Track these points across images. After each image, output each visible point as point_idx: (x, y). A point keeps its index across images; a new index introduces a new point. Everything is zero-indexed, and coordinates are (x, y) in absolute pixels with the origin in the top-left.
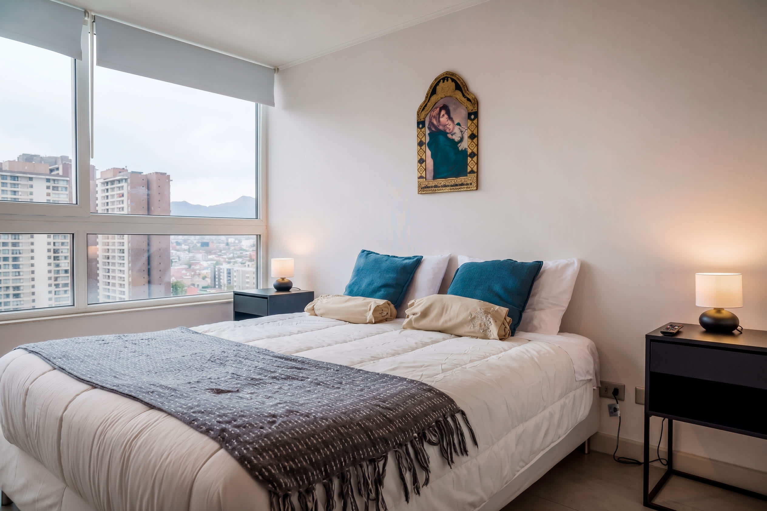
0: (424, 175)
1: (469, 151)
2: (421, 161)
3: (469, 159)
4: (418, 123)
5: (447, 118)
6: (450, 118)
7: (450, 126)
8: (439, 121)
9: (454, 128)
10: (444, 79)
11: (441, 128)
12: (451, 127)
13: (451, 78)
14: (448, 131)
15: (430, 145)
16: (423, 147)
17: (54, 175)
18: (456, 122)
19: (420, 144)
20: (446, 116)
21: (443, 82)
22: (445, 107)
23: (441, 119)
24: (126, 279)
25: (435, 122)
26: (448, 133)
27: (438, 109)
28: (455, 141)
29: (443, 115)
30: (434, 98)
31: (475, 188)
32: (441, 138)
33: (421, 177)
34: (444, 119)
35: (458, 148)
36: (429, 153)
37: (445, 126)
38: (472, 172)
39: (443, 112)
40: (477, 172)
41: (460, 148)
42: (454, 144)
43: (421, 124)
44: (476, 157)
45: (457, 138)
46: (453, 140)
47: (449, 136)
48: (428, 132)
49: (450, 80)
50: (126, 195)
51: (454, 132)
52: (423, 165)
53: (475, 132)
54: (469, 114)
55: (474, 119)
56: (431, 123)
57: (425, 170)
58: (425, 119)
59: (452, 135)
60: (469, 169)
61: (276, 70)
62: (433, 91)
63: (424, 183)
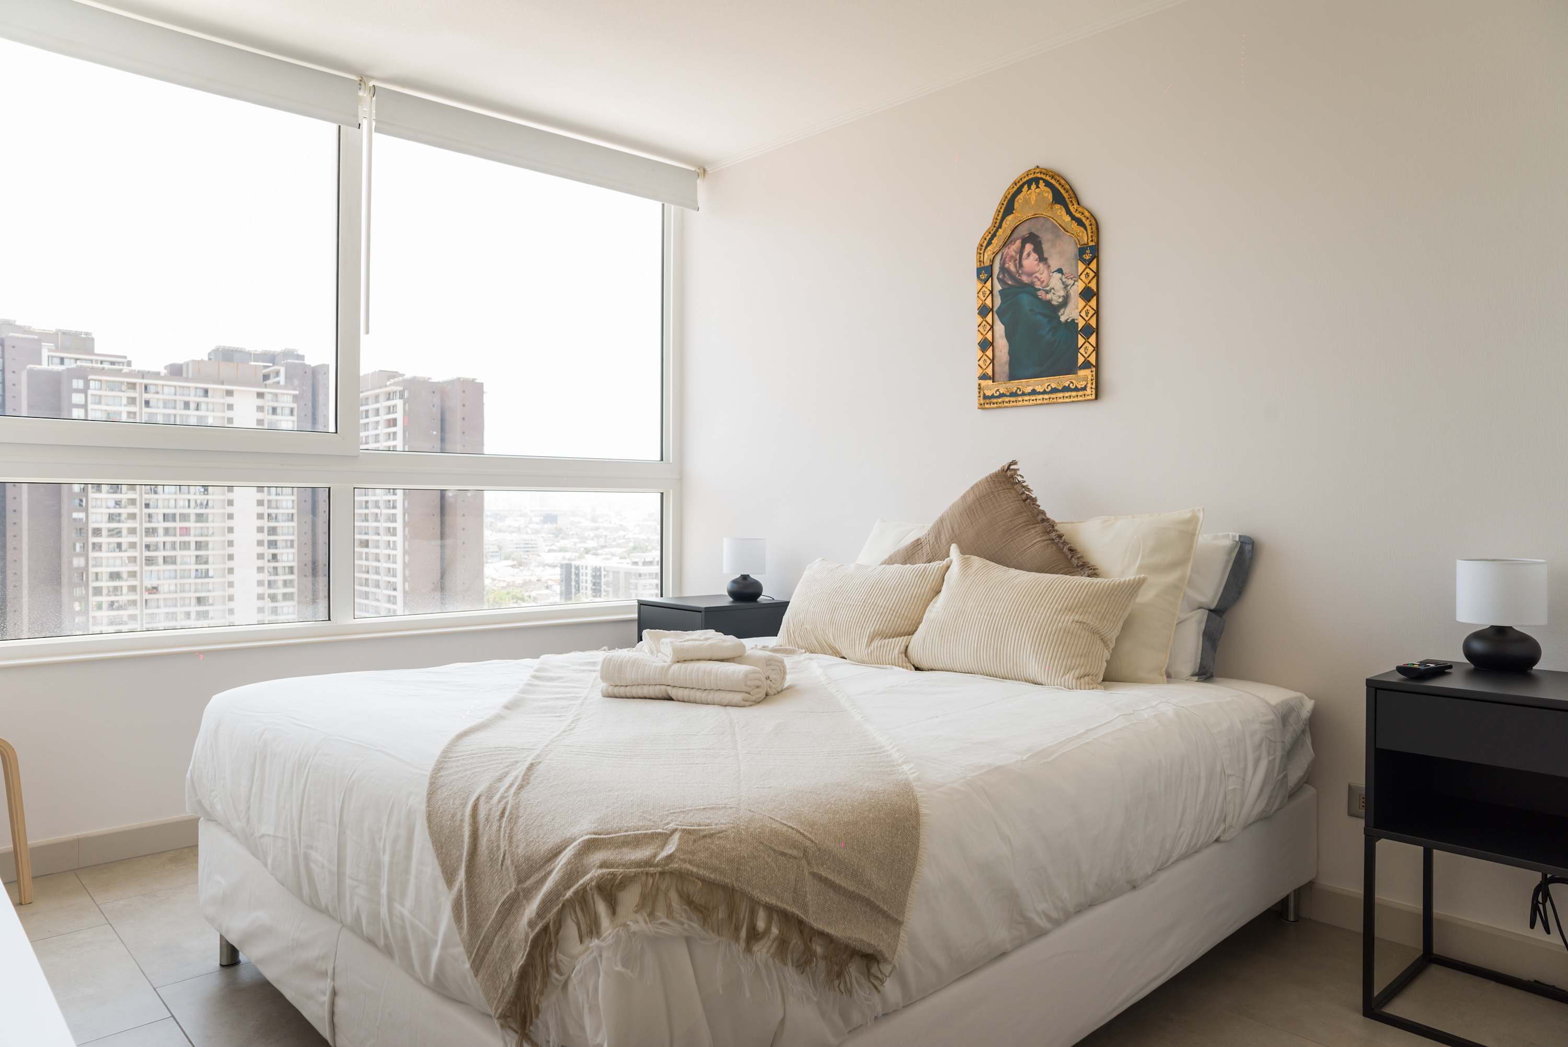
0: (989, 371)
1: (1081, 324)
2: (985, 345)
3: (1081, 340)
4: (979, 271)
5: (1037, 260)
6: (1042, 259)
7: (1042, 273)
8: (1021, 265)
9: (1050, 277)
10: (1029, 183)
11: (1025, 279)
12: (1044, 277)
13: (1045, 181)
14: (1038, 285)
15: (1001, 313)
16: (989, 318)
17: (271, 386)
18: (1054, 268)
19: (983, 311)
20: (1034, 256)
21: (1029, 188)
22: (1033, 239)
23: (1026, 263)
24: (400, 587)
25: (1011, 266)
26: (1039, 290)
27: (1018, 243)
28: (1053, 306)
29: (1029, 255)
30: (1010, 221)
31: (1093, 397)
32: (1025, 299)
33: (984, 377)
34: (1030, 262)
35: (1059, 317)
36: (1000, 328)
37: (1030, 275)
38: (1087, 365)
39: (1029, 247)
40: (1097, 366)
41: (1063, 319)
42: (1053, 310)
43: (984, 272)
44: (1094, 337)
45: (1056, 299)
46: (1049, 302)
47: (1041, 294)
48: (998, 287)
49: (1042, 184)
50: (400, 423)
51: (1051, 285)
52: (989, 353)
53: (1093, 285)
54: (1082, 251)
55: (1090, 261)
56: (1003, 269)
57: (993, 361)
58: (993, 261)
59: (1047, 292)
60: (1081, 360)
61: (703, 171)
62: (1008, 207)
63: (990, 388)
